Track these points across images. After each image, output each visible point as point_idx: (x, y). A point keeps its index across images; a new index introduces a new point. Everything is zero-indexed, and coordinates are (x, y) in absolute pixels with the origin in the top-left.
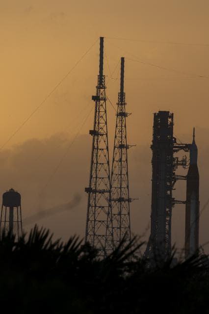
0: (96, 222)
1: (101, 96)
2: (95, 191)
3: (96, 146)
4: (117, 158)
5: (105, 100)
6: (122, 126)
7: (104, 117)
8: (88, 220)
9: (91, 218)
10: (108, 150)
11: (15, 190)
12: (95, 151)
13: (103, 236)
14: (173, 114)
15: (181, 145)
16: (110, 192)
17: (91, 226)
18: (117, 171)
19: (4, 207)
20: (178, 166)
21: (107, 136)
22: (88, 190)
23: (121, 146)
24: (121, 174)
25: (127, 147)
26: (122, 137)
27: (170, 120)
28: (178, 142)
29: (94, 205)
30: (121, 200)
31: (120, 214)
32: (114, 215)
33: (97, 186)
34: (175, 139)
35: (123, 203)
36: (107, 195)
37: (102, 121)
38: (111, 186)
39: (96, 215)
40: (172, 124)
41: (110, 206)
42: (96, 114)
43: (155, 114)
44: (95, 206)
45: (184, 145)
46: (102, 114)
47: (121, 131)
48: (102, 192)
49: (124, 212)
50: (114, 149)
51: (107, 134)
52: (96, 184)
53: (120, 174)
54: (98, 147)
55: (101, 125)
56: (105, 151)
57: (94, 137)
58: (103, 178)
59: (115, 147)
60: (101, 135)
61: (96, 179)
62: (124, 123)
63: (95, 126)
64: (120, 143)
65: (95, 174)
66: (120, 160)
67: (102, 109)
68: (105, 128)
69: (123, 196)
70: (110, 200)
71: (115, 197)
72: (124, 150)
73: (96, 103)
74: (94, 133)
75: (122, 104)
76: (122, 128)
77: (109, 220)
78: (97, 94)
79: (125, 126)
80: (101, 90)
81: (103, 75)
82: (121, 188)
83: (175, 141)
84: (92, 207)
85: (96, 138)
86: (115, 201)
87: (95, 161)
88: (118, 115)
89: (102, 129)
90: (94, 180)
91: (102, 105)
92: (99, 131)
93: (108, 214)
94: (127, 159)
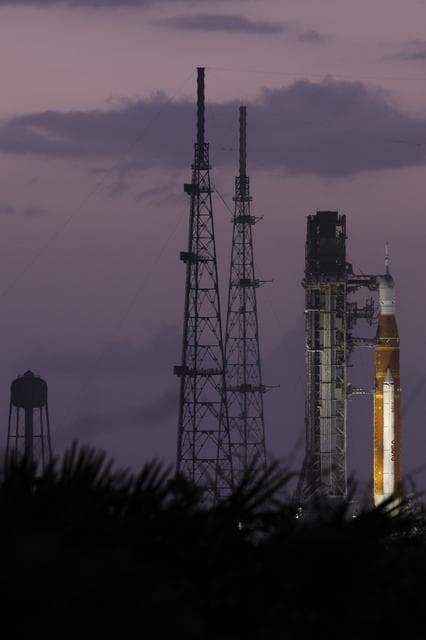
0: (198, 434)
1: (201, 185)
2: (194, 373)
3: (193, 283)
4: (236, 306)
5: (209, 192)
6: (244, 243)
7: (209, 225)
8: (181, 430)
9: (188, 427)
10: (217, 292)
11: (36, 374)
12: (193, 293)
13: (212, 461)
14: (344, 216)
15: (362, 278)
16: (223, 373)
17: (187, 443)
18: (235, 332)
19: (14, 408)
20: (358, 320)
21: (215, 263)
22: (180, 371)
23: (244, 283)
24: (244, 339)
25: (256, 284)
26: (244, 265)
27: (339, 229)
28: (356, 271)
29: (192, 400)
30: (245, 389)
31: (244, 416)
32: (233, 418)
33: (198, 363)
34: (350, 266)
35: (249, 395)
36: (217, 379)
37: (204, 233)
38: (225, 362)
39: (197, 420)
40: (343, 236)
41: (224, 401)
42: (192, 220)
43: (309, 217)
44: (196, 402)
45: (368, 279)
46: (203, 219)
47: (243, 253)
48: (209, 374)
49: (252, 412)
50: (230, 288)
51: (214, 260)
52: (194, 359)
53: (242, 336)
54: (197, 285)
55: (204, 242)
56: (213, 293)
57: (189, 265)
58: (209, 347)
59: (231, 285)
60: (202, 261)
61: (196, 349)
62: (248, 236)
63: (191, 243)
64: (242, 277)
65: (193, 339)
66: (243, 310)
67: (204, 211)
68: (210, 248)
69: (250, 382)
70: (224, 390)
71: (233, 382)
72: (249, 291)
73: (193, 198)
74: (189, 257)
75: (243, 200)
76: (244, 248)
77: (223, 428)
78: (194, 180)
79: (251, 243)
80: (201, 172)
81: (205, 142)
82: (244, 365)
83: (350, 271)
84: (189, 404)
85: (193, 267)
86: (233, 390)
87: (192, 314)
88: (235, 221)
89: (204, 248)
90: (191, 351)
91: (203, 202)
92: (200, 254)
93: (220, 417)
94: (255, 308)
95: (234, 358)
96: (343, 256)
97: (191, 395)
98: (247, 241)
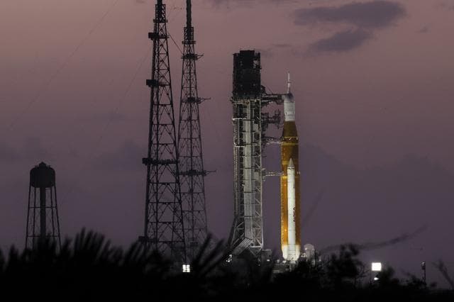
0: (159, 204)
1: (160, 33)
2: (156, 163)
3: (156, 101)
4: (185, 116)
5: (166, 37)
6: (190, 73)
7: (166, 61)
8: (148, 201)
9: (153, 199)
10: (172, 106)
11: (48, 164)
12: (155, 108)
13: (170, 223)
14: (259, 54)
15: (272, 96)
16: (177, 162)
17: (152, 211)
18: (185, 134)
19: (32, 188)
20: (269, 125)
21: (170, 87)
22: (147, 161)
23: (191, 100)
24: (191, 139)
25: (198, 101)
26: (190, 87)
27: (256, 62)
28: (268, 92)
29: (155, 181)
30: (192, 173)
31: (191, 191)
32: (184, 194)
33: (159, 155)
34: (264, 88)
35: (195, 177)
36: (173, 166)
37: (163, 67)
38: (178, 155)
39: (159, 195)
40: (259, 67)
41: (178, 182)
42: (154, 57)
43: (235, 55)
44: (157, 183)
45: (276, 96)
46: (162, 57)
47: (190, 80)
48: (167, 163)
49: (197, 189)
50: (181, 104)
51: (170, 85)
52: (157, 153)
53: (189, 137)
54: (158, 102)
55: (162, 72)
56: (169, 107)
57: (152, 88)
58: (167, 145)
59: (182, 102)
60: (162, 86)
61: (158, 146)
62: (193, 68)
63: (153, 73)
64: (189, 96)
65: (155, 139)
66: (190, 119)
67: (162, 51)
68: (167, 77)
69: (196, 168)
70: (177, 174)
71: (183, 169)
72: (194, 106)
73: (155, 42)
74: (153, 83)
75: (189, 43)
77: (177, 201)
78: (155, 30)
79: (195, 73)
80: (160, 24)
81: (163, 3)
82: (192, 156)
83: (264, 91)
84: (153, 183)
85: (155, 89)
86: (184, 174)
87: (155, 122)
88: (184, 58)
89: (163, 77)
90: (154, 148)
91: (162, 45)
92: (160, 81)
93: (175, 193)
94: (198, 117)
95: (184, 152)
96: (259, 81)
97: (155, 178)
98: (192, 71)
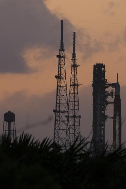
0: (60, 130)
1: (62, 55)
2: (59, 112)
3: (59, 85)
4: (72, 92)
5: (64, 57)
6: (74, 73)
7: (64, 67)
8: (55, 129)
9: (57, 128)
10: (66, 87)
11: (12, 112)
13: (64, 138)
14: (105, 65)
15: (110, 84)
16: (68, 112)
17: (57, 133)
18: (72, 100)
19: (5, 122)
20: (109, 96)
21: (66, 79)
22: (55, 111)
23: (75, 85)
24: (74, 102)
25: (78, 85)
26: (74, 79)
27: (103, 69)
28: (108, 82)
29: (58, 120)
30: (74, 117)
31: (74, 125)
32: (71, 125)
33: (60, 109)
34: (106, 80)
35: (76, 118)
36: (66, 114)
37: (62, 70)
38: (68, 109)
39: (60, 126)
40: (104, 71)
41: (68, 120)
42: (59, 66)
43: (94, 65)
44: (59, 121)
45: (112, 84)
46: (62, 66)
47: (74, 76)
48: (63, 112)
49: (77, 124)
50: (70, 87)
51: (66, 78)
53: (74, 101)
54: (60, 85)
55: (62, 72)
56: (65, 88)
57: (58, 79)
58: (64, 104)
59: (70, 85)
60: (62, 78)
61: (60, 105)
63: (58, 73)
64: (74, 83)
65: (59, 102)
66: (74, 93)
67: (63, 63)
68: (64, 74)
69: (76, 114)
70: (68, 117)
71: (71, 115)
72: (76, 87)
73: (59, 59)
74: (58, 77)
75: (74, 60)
76: (74, 74)
77: (68, 128)
78: (60, 54)
80: (62, 51)
81: (63, 42)
82: (74, 109)
83: (106, 81)
84: (58, 121)
85: (59, 80)
86: (71, 117)
87: (59, 94)
88: (72, 66)
89: (63, 74)
90: (58, 105)
91: (62, 61)
92: (61, 76)
93: (67, 125)
94: (78, 92)
95: (71, 107)
96: (104, 77)
97: (58, 118)
98: (75, 72)
